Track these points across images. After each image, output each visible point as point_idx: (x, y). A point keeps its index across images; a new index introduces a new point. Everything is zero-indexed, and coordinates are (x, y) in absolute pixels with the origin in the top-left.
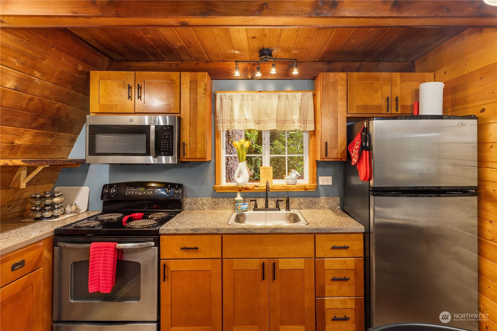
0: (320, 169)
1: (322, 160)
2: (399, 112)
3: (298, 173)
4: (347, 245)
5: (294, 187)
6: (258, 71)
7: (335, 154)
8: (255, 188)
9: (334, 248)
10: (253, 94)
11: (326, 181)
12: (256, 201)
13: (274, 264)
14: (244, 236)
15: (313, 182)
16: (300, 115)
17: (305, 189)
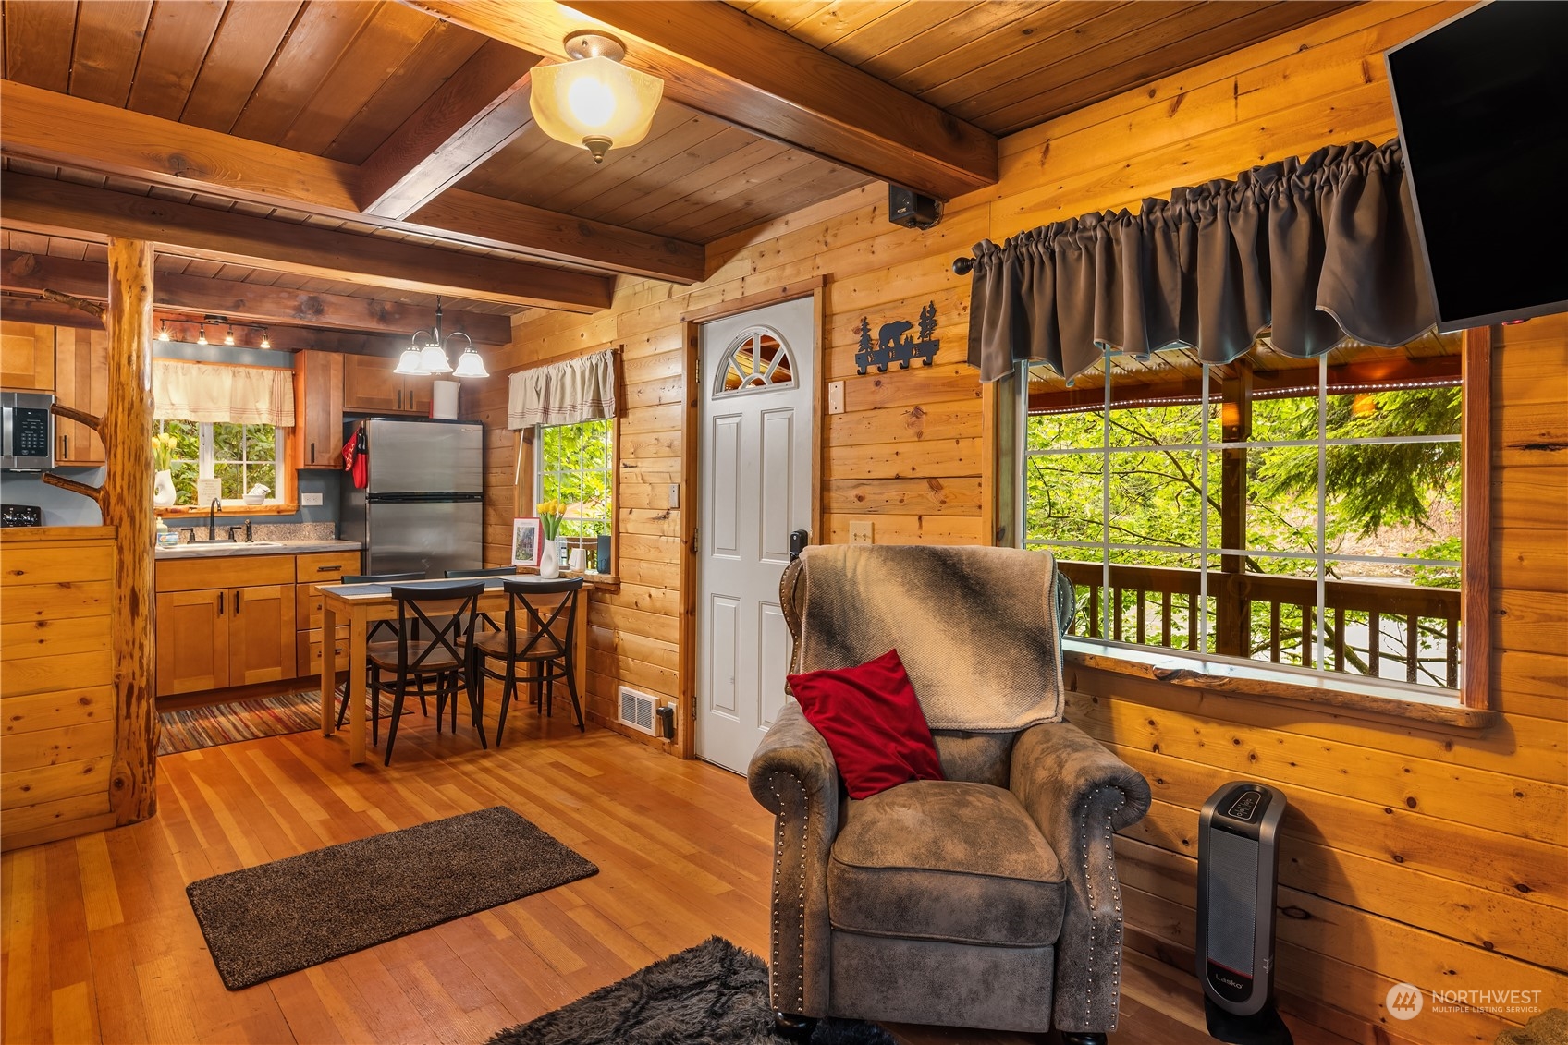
0: (303, 483)
1: (307, 467)
2: (414, 409)
3: (266, 488)
4: (338, 565)
5: (258, 508)
6: (202, 336)
7: (324, 460)
8: (190, 511)
9: (322, 570)
10: (186, 365)
11: (312, 499)
12: (192, 530)
13: (237, 595)
14: (190, 561)
15: (292, 501)
16: (271, 402)
17: (279, 512)
